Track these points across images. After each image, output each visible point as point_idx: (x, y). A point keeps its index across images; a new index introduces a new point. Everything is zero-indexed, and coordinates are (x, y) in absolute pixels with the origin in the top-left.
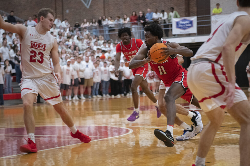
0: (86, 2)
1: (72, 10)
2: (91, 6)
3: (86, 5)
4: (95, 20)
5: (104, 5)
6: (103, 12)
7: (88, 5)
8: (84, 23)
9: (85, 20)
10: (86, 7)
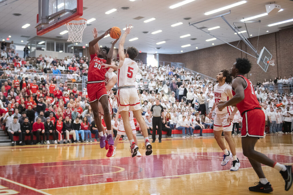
0: (264, 68)
1: (254, 73)
2: (268, 71)
3: (264, 70)
4: (272, 80)
5: (278, 69)
6: (277, 74)
7: (265, 70)
8: (265, 82)
9: (265, 80)
10: (264, 71)
